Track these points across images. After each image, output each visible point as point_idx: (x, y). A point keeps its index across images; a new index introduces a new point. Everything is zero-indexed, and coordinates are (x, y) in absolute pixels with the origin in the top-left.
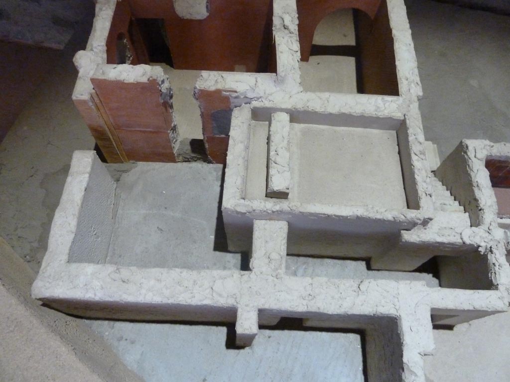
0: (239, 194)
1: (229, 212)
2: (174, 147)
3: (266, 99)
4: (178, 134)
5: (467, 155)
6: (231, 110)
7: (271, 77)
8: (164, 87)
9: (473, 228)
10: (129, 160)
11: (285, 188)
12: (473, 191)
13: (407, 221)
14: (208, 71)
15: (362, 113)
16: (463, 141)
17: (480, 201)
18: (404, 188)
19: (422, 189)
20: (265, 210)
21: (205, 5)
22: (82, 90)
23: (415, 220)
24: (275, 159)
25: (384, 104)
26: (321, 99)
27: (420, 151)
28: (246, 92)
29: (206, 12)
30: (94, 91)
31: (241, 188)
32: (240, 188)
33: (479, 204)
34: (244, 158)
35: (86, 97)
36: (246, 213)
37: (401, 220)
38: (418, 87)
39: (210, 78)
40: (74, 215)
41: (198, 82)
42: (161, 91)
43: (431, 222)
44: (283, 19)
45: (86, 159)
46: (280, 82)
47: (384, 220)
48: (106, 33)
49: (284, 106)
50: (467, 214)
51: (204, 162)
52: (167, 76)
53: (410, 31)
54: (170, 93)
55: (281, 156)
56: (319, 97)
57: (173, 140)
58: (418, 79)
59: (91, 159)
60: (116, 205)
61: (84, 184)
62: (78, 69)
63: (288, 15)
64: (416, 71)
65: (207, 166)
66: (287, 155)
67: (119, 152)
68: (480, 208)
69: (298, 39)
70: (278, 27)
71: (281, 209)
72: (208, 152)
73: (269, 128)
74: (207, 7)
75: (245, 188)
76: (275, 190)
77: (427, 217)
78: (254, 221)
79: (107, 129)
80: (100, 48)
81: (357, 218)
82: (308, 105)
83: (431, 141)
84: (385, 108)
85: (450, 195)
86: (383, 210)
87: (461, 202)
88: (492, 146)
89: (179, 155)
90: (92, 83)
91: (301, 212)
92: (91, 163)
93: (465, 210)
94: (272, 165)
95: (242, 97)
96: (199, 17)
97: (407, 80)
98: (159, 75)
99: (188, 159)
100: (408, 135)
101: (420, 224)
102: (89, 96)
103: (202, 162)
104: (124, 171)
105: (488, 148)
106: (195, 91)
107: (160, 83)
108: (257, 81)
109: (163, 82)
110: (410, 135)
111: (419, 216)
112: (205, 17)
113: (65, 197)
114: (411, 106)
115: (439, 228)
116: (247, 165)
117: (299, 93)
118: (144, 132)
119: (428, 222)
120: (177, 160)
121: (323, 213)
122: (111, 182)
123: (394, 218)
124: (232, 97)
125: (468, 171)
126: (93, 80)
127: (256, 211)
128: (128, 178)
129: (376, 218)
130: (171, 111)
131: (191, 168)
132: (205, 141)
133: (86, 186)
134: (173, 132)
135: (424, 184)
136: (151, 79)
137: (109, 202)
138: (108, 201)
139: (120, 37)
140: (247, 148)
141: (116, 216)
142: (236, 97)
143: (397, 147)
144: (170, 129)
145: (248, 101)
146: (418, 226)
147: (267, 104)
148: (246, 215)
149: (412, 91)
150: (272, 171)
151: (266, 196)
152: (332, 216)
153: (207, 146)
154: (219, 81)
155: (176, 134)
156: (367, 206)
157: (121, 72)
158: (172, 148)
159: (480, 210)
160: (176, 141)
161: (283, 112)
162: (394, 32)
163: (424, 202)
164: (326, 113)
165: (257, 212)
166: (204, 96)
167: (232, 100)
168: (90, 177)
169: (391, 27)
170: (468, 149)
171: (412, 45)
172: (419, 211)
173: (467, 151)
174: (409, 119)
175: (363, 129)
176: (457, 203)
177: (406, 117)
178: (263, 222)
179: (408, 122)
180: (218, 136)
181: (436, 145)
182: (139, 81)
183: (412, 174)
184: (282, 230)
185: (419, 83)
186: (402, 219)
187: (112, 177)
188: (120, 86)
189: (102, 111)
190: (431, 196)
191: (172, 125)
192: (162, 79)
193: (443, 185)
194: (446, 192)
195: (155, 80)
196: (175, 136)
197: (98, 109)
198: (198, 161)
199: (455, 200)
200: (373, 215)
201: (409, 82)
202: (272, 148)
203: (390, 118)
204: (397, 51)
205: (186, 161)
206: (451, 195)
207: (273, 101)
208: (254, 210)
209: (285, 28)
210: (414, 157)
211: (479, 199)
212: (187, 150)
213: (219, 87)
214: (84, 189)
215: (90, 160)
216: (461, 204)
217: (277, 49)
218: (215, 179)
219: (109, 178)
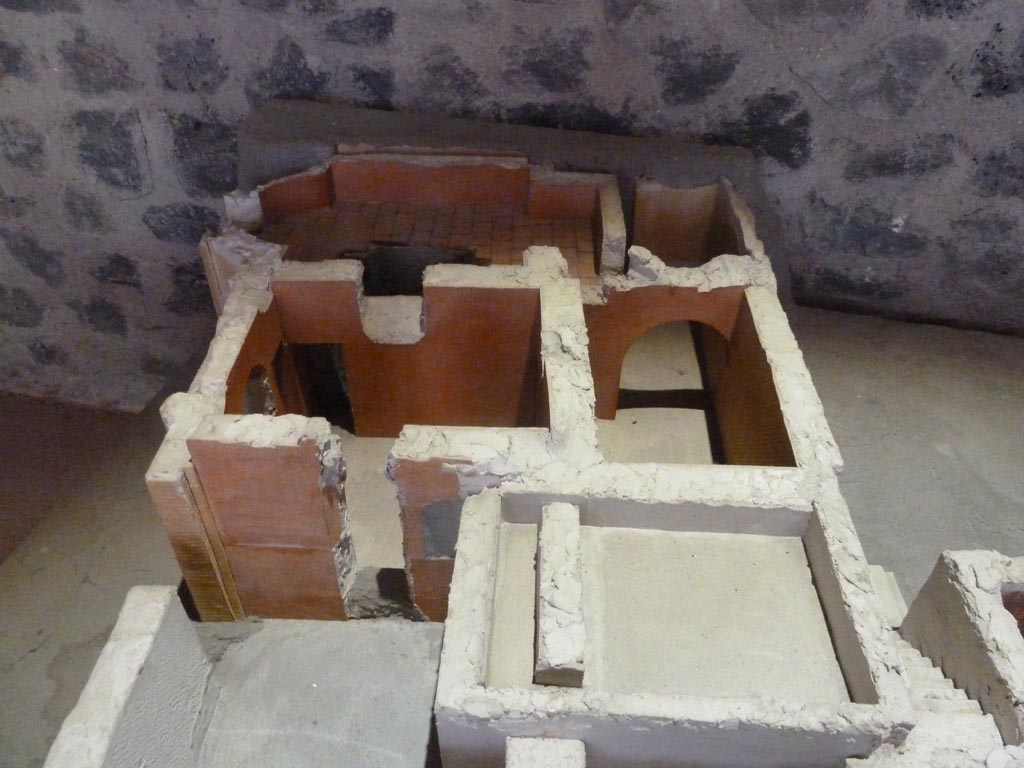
0: (474, 674)
1: (451, 719)
2: (342, 585)
3: (531, 476)
4: (353, 558)
5: (961, 584)
6: (461, 502)
7: (539, 434)
8: (330, 457)
9: (1011, 748)
10: (247, 615)
11: (574, 660)
12: (990, 663)
13: (856, 733)
14: (418, 426)
15: (726, 500)
16: (945, 554)
17: (1010, 683)
18: (838, 658)
19: (876, 657)
20: (532, 710)
21: (418, 320)
22: (168, 464)
23: (873, 728)
24: (552, 596)
25: (769, 483)
26: (640, 475)
27: (858, 574)
28: (489, 464)
29: (419, 330)
30: (190, 465)
31: (479, 662)
32: (475, 660)
33: (1010, 690)
34: (484, 595)
35: (173, 476)
36: (487, 720)
37: (841, 729)
38: (831, 449)
39: (420, 438)
40: (103, 729)
41: (396, 447)
42: (322, 463)
43: (911, 734)
44: (559, 336)
45: (155, 604)
46: (557, 443)
47: (803, 731)
48: (230, 363)
49: (566, 491)
50: (990, 717)
51: (406, 617)
52: (337, 437)
53: (800, 353)
54: (340, 470)
55: (565, 590)
56: (636, 472)
57: (341, 569)
58: (829, 436)
59: (162, 604)
60: (205, 715)
61: (139, 659)
62: (167, 425)
63: (568, 329)
64: (823, 421)
65: (412, 626)
66: (577, 587)
67: (226, 597)
68: (1014, 700)
69: (590, 369)
70: (550, 350)
71: (566, 708)
72: (413, 596)
73: (538, 534)
74: (422, 322)
75: (488, 661)
76: (552, 665)
77: (899, 722)
78: (507, 742)
79: (207, 543)
80: (214, 388)
81: (739, 728)
82: (614, 487)
83: (882, 565)
84: (772, 490)
85: (942, 676)
86: (796, 706)
87: (970, 691)
88: (1008, 564)
89: (354, 601)
90: (190, 450)
91: (611, 715)
92: (162, 613)
93: (982, 709)
94: (545, 609)
95: (482, 473)
96: (405, 341)
97: (807, 437)
98: (320, 434)
99: (372, 611)
100: (826, 543)
101: (886, 741)
102: (180, 474)
103: (401, 619)
104: (233, 640)
105: (1002, 566)
106: (389, 464)
107: (322, 447)
108: (511, 443)
109: (327, 446)
110: (829, 540)
111: (879, 718)
112: (417, 340)
113: (91, 688)
114: (824, 485)
115: (932, 749)
116: (493, 611)
117: (595, 464)
118: (284, 551)
119: (904, 736)
120: (348, 615)
121: (661, 715)
122: (202, 659)
123: (824, 725)
124: (462, 473)
125: (968, 618)
126: (192, 445)
127: (512, 715)
128: (239, 654)
129: (782, 727)
130: (340, 507)
131: (377, 631)
132: (407, 572)
133: (142, 661)
134: (342, 553)
135: (879, 645)
136: (304, 439)
137: (189, 707)
138: (187, 703)
139: (257, 373)
140: (493, 574)
141: (200, 744)
142: (472, 474)
143: (809, 570)
144: (337, 544)
145: (495, 481)
146: (883, 745)
147: (532, 486)
148: (490, 725)
149: (820, 457)
150: (544, 624)
151: (534, 682)
152: (683, 723)
153: (411, 580)
154: (437, 443)
155: (349, 557)
156: (759, 697)
157: (247, 429)
158: (338, 588)
159: (1016, 704)
160: (348, 571)
161: (566, 502)
162: (770, 354)
163: (885, 683)
164: (652, 502)
165: (515, 716)
166: (408, 473)
167: (462, 480)
168: (155, 642)
169: (763, 346)
170: (958, 570)
171: (808, 376)
172: (878, 706)
173: (958, 574)
174: (822, 510)
175: (732, 535)
176: (961, 693)
177: (816, 505)
178: (529, 742)
179: (821, 515)
180: (434, 558)
181: (891, 574)
182: (281, 444)
183: (849, 623)
184: (572, 761)
185: (833, 442)
186: (842, 727)
187: (207, 651)
188: (243, 453)
189: (202, 506)
190: (898, 673)
191: (342, 536)
192: (326, 440)
193: (923, 656)
194: (934, 669)
195: (311, 442)
196: (347, 561)
197: (195, 502)
198: (392, 616)
199: (956, 687)
200: (775, 719)
201: (812, 441)
202: (545, 575)
203: (784, 509)
204: (780, 386)
205: (365, 617)
206: (945, 676)
207: (545, 482)
208: (507, 713)
209: (564, 351)
210: (846, 588)
211: (1007, 678)
212: (369, 592)
213: (437, 453)
214: (136, 671)
215: (161, 607)
216: (972, 696)
217: (549, 385)
218: (427, 655)
219: (197, 651)
